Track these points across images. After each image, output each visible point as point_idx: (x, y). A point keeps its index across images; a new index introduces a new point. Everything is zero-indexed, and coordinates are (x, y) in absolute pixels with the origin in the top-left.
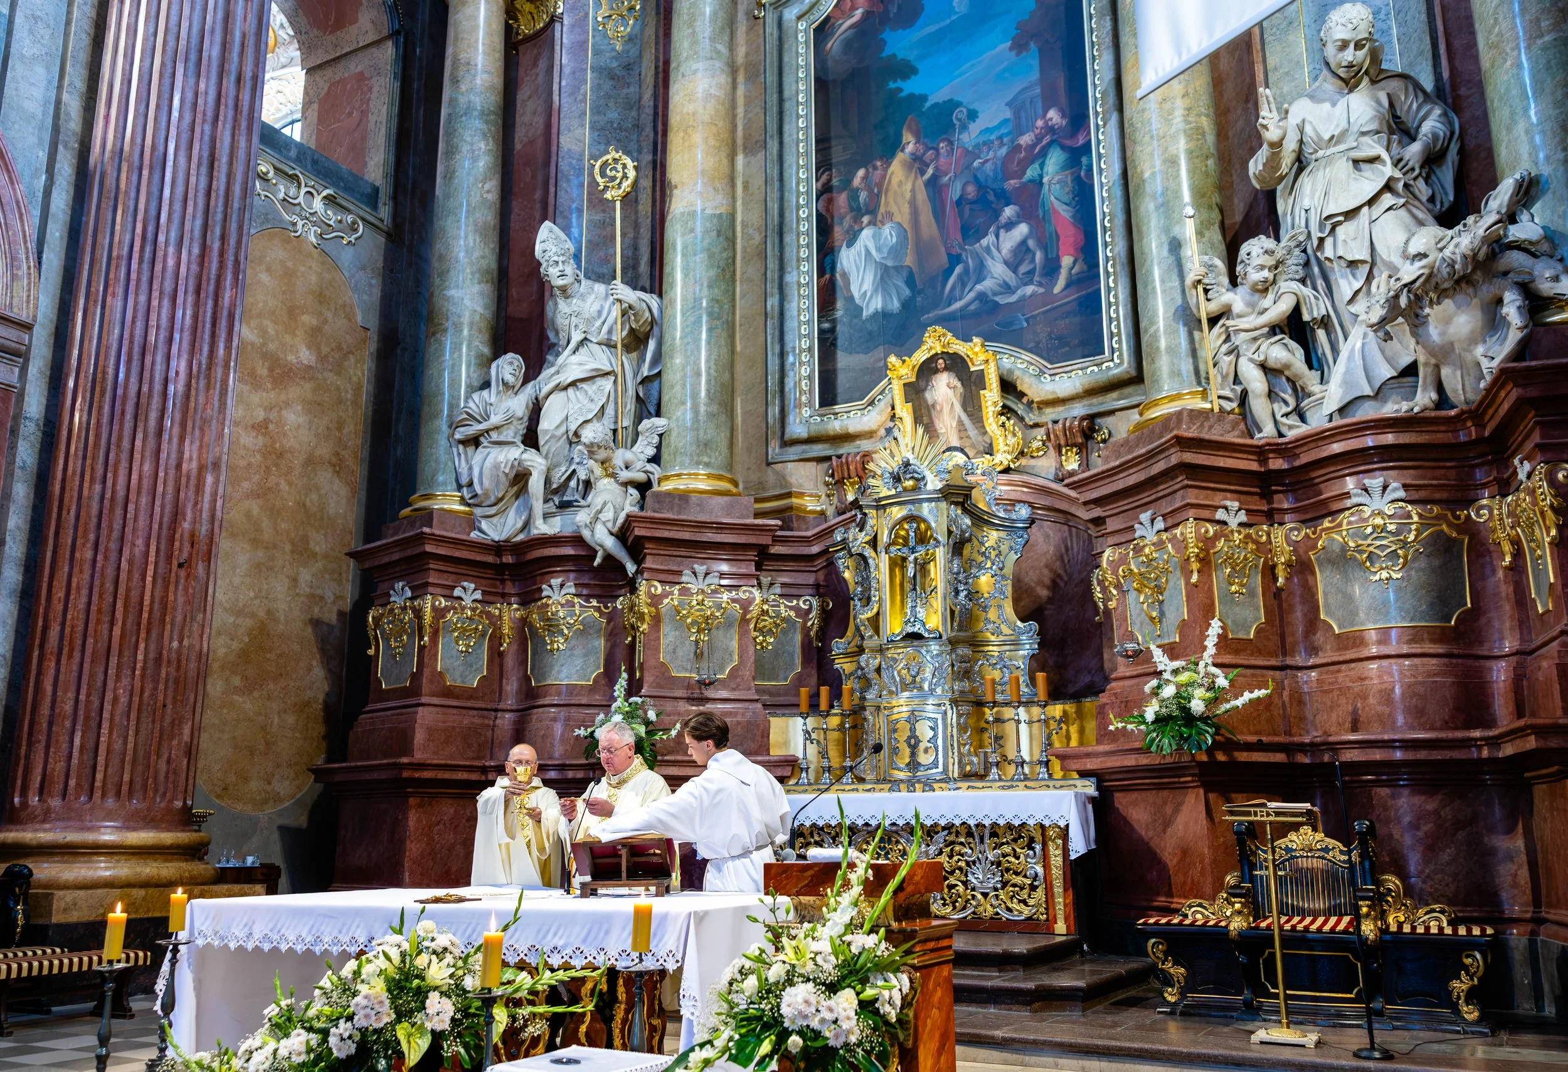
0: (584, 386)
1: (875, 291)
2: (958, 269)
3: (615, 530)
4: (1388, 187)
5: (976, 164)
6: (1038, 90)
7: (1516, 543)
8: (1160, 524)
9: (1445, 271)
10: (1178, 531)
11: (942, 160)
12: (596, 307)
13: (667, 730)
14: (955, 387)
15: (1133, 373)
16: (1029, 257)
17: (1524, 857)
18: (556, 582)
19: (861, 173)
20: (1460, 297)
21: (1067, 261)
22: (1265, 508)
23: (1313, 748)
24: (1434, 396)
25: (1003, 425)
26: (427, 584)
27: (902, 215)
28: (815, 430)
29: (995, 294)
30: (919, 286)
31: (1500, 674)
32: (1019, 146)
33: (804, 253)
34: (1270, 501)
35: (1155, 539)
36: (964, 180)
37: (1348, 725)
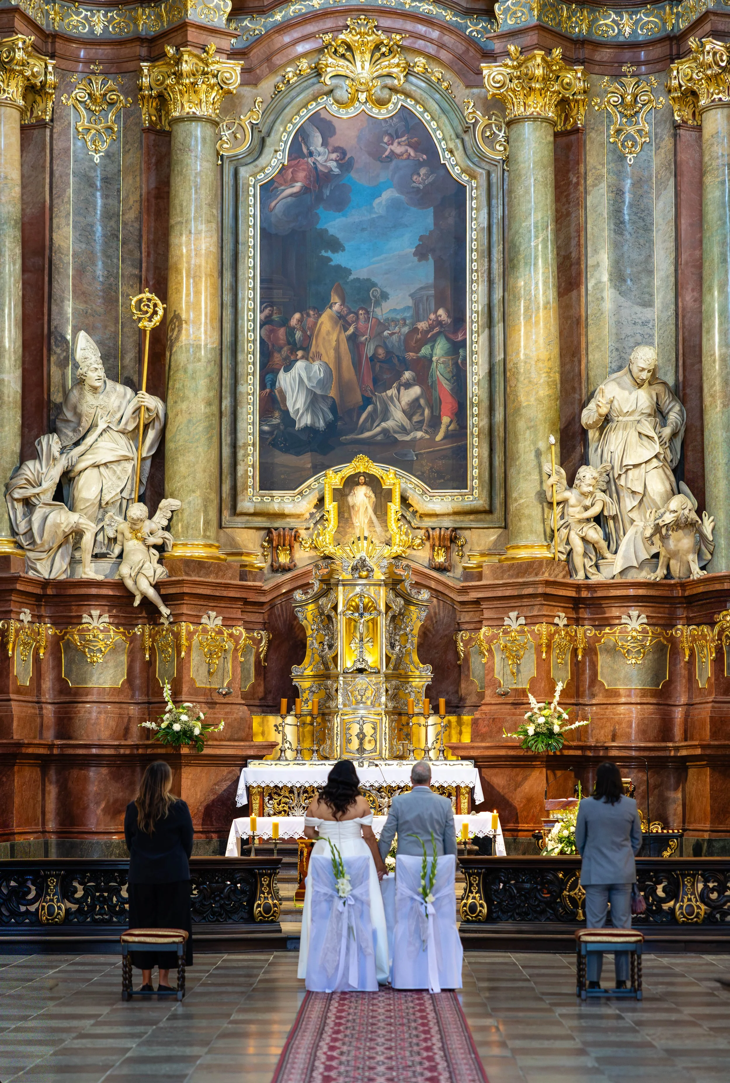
0: (113, 466)
1: (307, 410)
2: (370, 408)
3: (154, 583)
4: (656, 456)
5: (386, 333)
6: (432, 292)
7: (692, 650)
8: (522, 621)
9: (683, 520)
10: (536, 628)
11: (361, 323)
12: (116, 404)
13: (217, 725)
14: (370, 497)
15: (487, 508)
16: (420, 411)
17: (680, 802)
18: (95, 613)
19: (297, 316)
20: (686, 531)
21: (445, 420)
22: (575, 616)
23: (595, 748)
24: (665, 572)
25: (400, 528)
26: (11, 611)
27: (329, 356)
28: (260, 507)
29: (395, 432)
30: (340, 414)
31: (679, 714)
32: (417, 329)
33: (250, 369)
34: (577, 613)
35: (519, 628)
36: (376, 343)
37: (610, 737)
